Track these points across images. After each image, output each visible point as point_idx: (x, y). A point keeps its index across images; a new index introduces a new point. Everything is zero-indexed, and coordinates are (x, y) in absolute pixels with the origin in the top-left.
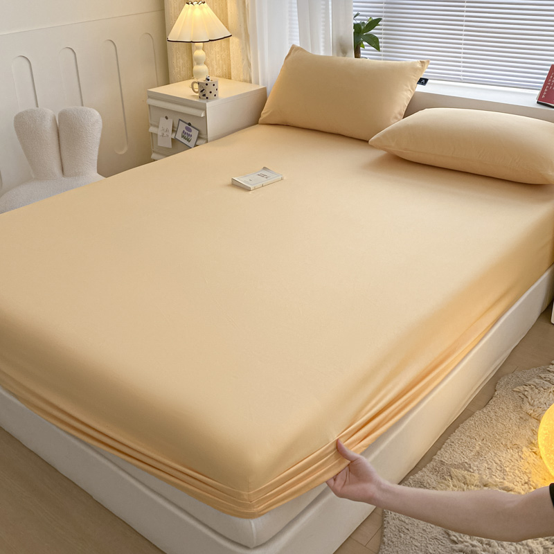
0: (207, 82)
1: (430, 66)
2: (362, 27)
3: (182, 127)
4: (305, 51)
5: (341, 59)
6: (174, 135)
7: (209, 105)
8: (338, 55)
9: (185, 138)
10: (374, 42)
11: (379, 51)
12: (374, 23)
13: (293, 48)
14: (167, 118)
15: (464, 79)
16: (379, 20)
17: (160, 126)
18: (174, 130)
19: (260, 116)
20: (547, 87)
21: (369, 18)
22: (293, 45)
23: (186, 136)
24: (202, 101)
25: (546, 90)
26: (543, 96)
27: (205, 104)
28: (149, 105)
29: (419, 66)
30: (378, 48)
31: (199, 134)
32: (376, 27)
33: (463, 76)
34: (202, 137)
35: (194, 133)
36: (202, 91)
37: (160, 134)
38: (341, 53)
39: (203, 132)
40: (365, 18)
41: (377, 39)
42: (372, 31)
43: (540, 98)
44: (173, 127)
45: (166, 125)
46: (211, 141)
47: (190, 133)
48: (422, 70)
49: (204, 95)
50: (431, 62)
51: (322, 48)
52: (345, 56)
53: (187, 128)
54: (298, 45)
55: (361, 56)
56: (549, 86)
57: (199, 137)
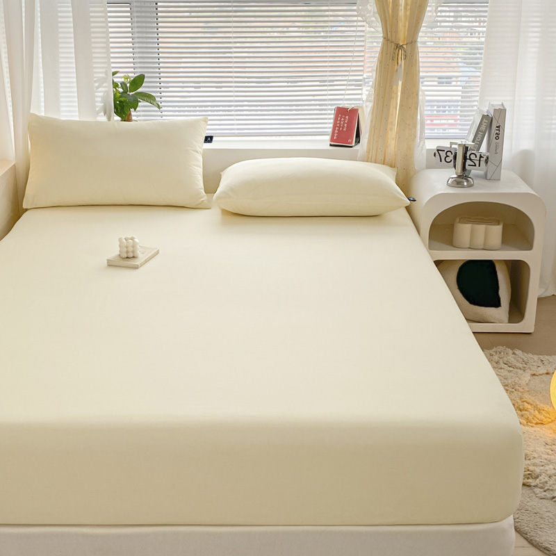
20: (337, 128)
25: (336, 131)
26: (335, 138)
43: (332, 140)
56: (339, 127)
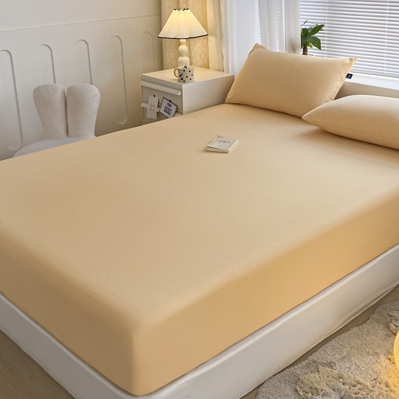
0: (185, 69)
1: (357, 62)
2: (309, 31)
3: (165, 103)
4: (264, 48)
5: (293, 55)
6: (159, 109)
7: (185, 86)
8: (289, 52)
9: (166, 112)
10: (317, 43)
11: (321, 50)
12: (318, 28)
13: (257, 46)
14: (154, 96)
15: (387, 74)
16: (322, 26)
17: (149, 102)
18: (159, 106)
19: (226, 97)
21: (315, 24)
22: (256, 44)
23: (168, 111)
24: (180, 84)
27: (182, 86)
28: (142, 86)
29: (348, 62)
30: (319, 48)
31: (177, 109)
32: (320, 31)
33: (387, 71)
34: (178, 111)
35: (173, 108)
36: (180, 76)
37: (148, 108)
38: (292, 51)
39: (180, 108)
40: (312, 24)
41: (319, 40)
42: (316, 34)
44: (159, 103)
45: (154, 101)
46: (185, 114)
47: (171, 108)
48: (350, 65)
49: (182, 79)
50: (358, 59)
51: (278, 47)
52: (295, 53)
53: (168, 104)
54: (260, 43)
55: (308, 53)
57: (176, 112)
